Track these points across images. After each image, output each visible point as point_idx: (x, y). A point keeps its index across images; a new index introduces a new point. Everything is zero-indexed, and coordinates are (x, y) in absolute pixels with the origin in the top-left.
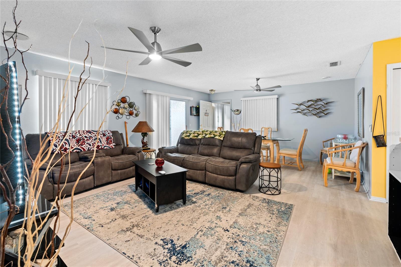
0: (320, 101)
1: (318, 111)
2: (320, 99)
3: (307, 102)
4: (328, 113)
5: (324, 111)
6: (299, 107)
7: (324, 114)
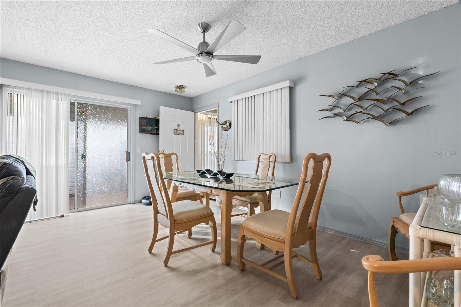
0: (391, 78)
1: (386, 107)
2: (390, 73)
3: (357, 87)
4: (416, 110)
5: (404, 104)
6: (337, 103)
7: (405, 112)
